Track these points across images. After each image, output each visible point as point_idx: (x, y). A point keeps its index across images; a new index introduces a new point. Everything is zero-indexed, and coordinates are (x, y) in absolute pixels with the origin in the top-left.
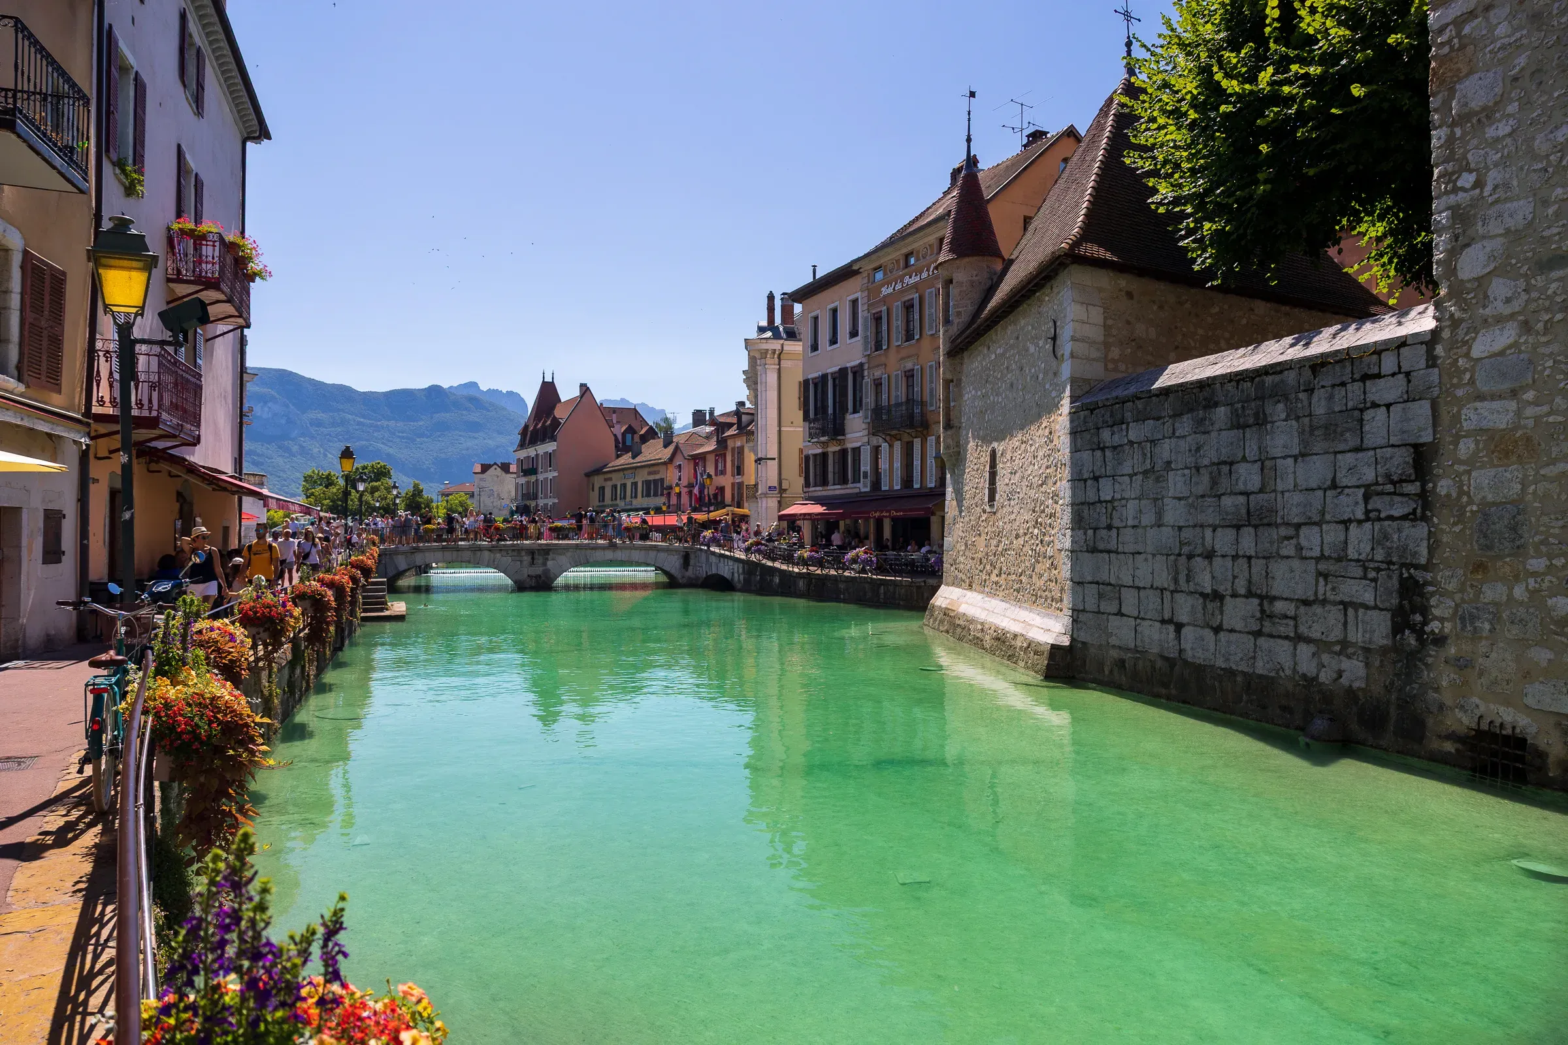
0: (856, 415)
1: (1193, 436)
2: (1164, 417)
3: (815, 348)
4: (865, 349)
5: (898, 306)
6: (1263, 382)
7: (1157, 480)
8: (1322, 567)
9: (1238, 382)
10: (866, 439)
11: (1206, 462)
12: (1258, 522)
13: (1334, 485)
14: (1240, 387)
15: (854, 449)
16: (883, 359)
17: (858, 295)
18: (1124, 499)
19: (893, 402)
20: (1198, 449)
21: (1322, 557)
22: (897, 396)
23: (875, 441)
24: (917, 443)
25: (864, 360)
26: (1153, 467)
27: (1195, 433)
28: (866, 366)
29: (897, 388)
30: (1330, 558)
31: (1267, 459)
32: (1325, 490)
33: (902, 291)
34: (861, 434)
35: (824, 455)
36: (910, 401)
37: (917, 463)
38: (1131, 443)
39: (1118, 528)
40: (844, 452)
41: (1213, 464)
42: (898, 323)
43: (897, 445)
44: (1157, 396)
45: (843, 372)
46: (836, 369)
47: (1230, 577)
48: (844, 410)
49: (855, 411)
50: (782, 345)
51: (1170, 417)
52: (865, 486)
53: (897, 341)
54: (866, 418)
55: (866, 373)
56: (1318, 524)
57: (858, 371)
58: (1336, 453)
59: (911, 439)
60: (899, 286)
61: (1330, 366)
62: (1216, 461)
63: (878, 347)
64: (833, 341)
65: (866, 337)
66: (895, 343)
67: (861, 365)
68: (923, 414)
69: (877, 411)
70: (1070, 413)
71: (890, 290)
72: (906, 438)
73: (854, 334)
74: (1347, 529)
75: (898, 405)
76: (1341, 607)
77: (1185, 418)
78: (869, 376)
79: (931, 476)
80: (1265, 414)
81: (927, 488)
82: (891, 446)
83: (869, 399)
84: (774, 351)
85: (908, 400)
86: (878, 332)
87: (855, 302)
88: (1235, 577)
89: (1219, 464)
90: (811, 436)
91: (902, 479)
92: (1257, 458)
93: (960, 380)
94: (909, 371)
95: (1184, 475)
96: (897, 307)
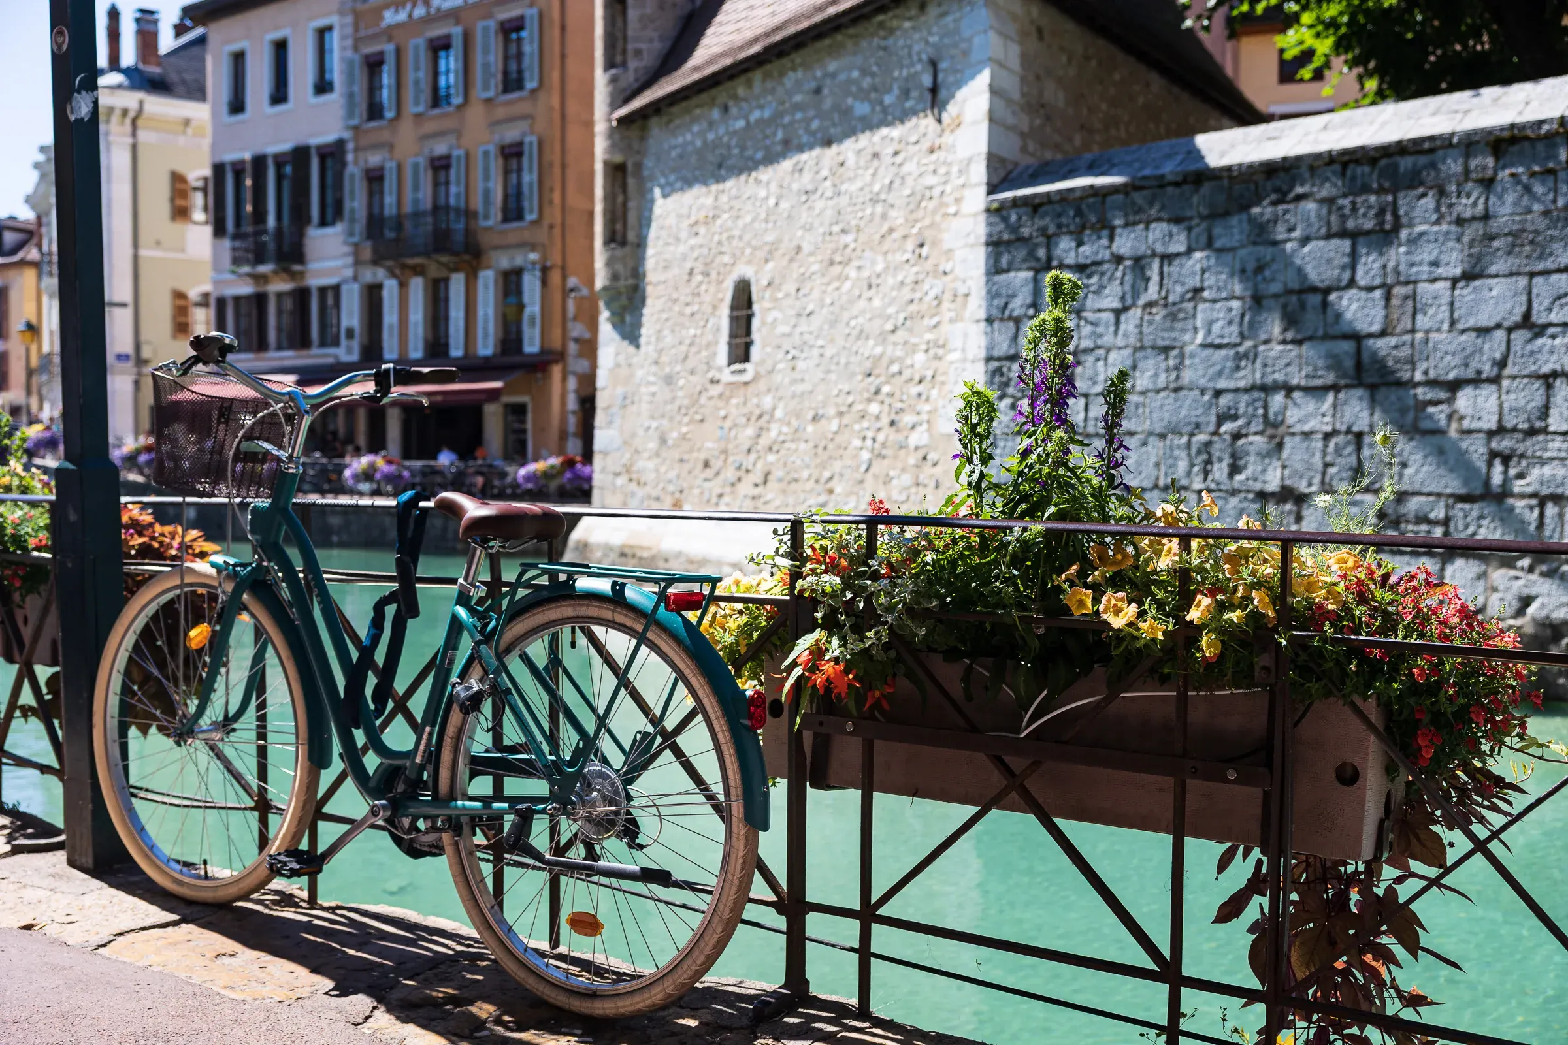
0: (329, 230)
1: (1251, 249)
2: (1191, 218)
3: (237, 106)
4: (350, 113)
5: (416, 47)
6: (1396, 167)
7: (1173, 317)
8: (1498, 444)
9: (1345, 165)
10: (349, 273)
11: (1275, 288)
12: (1375, 380)
13: (1526, 321)
14: (1349, 173)
15: (323, 290)
16: (385, 136)
17: (334, 20)
18: (1099, 347)
19: (408, 208)
20: (1259, 269)
21: (1501, 430)
22: (416, 201)
23: (370, 275)
24: (457, 283)
25: (347, 135)
26: (1166, 298)
27: (1255, 243)
28: (350, 146)
29: (416, 188)
30: (1514, 430)
31: (1399, 283)
32: (1510, 330)
33: (428, 20)
34: (339, 263)
35: (260, 299)
36: (439, 209)
37: (457, 314)
38: (1118, 259)
39: (1086, 396)
40: (302, 295)
41: (1289, 292)
42: (417, 74)
43: (417, 286)
44: (1177, 184)
45: (300, 154)
46: (285, 146)
47: (1320, 466)
48: (300, 218)
49: (323, 223)
50: (141, 103)
51: (1203, 218)
52: (349, 350)
53: (417, 103)
54: (351, 234)
55: (350, 157)
56: (1495, 380)
57: (333, 154)
58: (1532, 275)
59: (443, 273)
60: (419, 12)
61: (1526, 144)
62: (1296, 286)
63: (375, 111)
64: (279, 95)
65: (350, 96)
66: (411, 108)
67: (340, 144)
68: (468, 232)
69: (375, 224)
70: (988, 210)
71: (402, 16)
72: (434, 271)
73: (323, 87)
74: (1549, 387)
75: (417, 215)
76: (1534, 502)
77: (1234, 220)
78: (356, 162)
79: (486, 335)
80: (1396, 217)
81: (476, 357)
82: (403, 285)
83: (356, 202)
84: (125, 112)
85: (436, 208)
86: (373, 88)
87: (322, 33)
88: (1327, 465)
89: (1301, 292)
90: (236, 261)
91: (426, 342)
92: (1377, 282)
93: (639, 166)
94: (441, 158)
95: (1230, 310)
96: (417, 45)
